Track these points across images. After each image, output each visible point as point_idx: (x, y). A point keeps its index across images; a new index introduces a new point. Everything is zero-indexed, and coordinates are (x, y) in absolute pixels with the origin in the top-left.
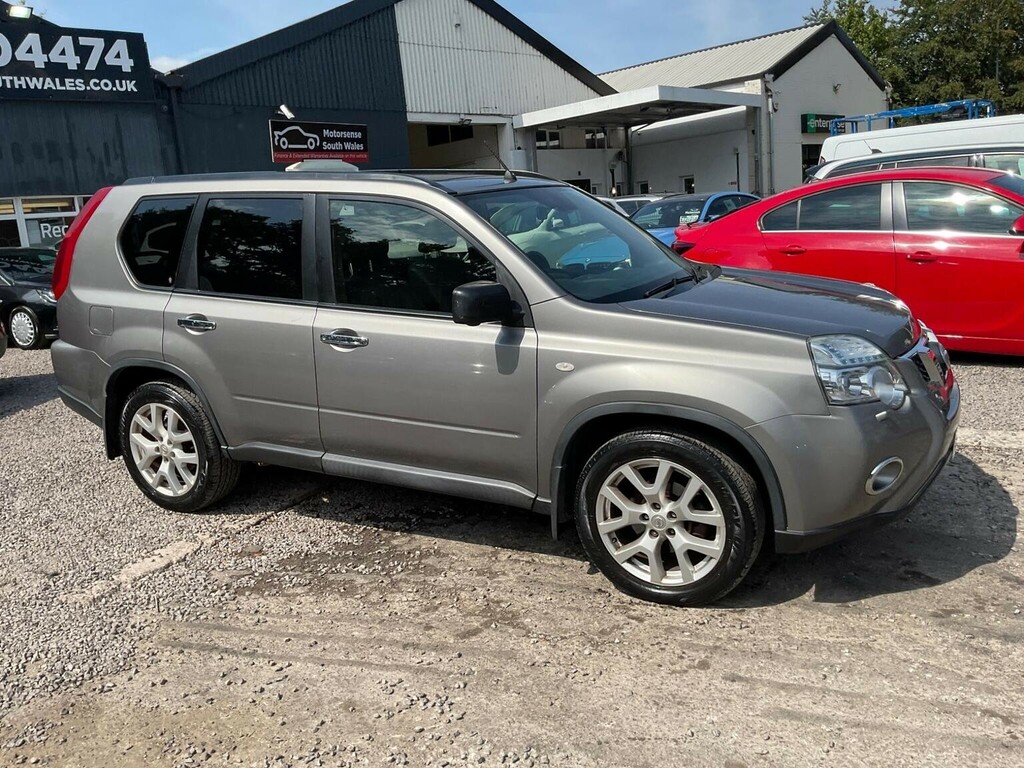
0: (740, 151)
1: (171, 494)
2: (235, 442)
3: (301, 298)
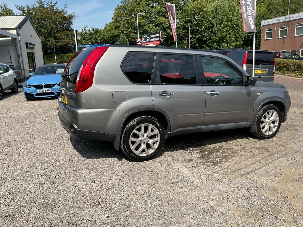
0: (11, 52)
1: (146, 155)
2: (173, 130)
3: (196, 84)
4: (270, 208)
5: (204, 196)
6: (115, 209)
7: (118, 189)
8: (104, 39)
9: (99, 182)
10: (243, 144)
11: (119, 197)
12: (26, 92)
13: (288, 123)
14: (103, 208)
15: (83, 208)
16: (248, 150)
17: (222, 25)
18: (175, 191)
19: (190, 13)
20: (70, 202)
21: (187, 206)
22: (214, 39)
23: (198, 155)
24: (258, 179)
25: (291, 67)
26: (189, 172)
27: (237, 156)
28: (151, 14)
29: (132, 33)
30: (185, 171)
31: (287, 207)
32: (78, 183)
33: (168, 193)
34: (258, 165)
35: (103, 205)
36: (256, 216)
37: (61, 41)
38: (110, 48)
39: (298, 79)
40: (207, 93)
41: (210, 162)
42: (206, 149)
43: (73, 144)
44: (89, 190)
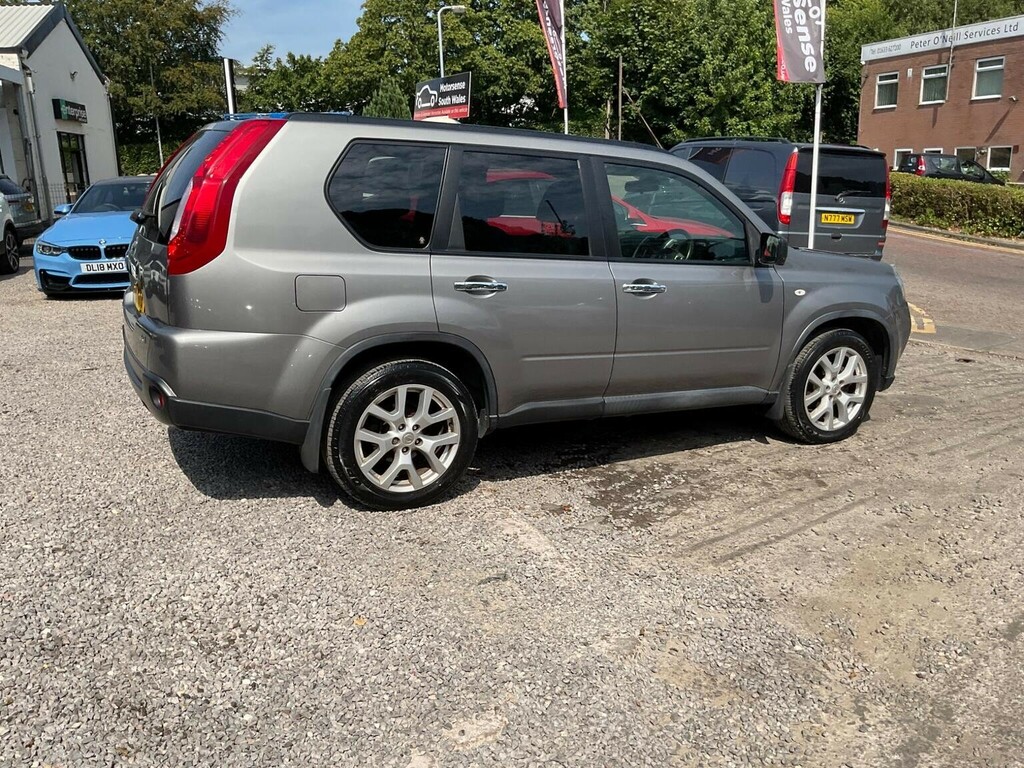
1: (411, 489)
2: (507, 408)
3: (588, 254)
4: (786, 666)
5: (582, 623)
6: (281, 662)
7: (300, 598)
8: (327, 92)
9: (242, 576)
10: (744, 460)
11: (299, 625)
12: (44, 271)
13: (909, 393)
14: (240, 659)
15: (176, 656)
16: (756, 477)
17: (732, 56)
18: (488, 608)
19: (623, 10)
20: (134, 637)
21: (520, 655)
22: (703, 102)
23: (591, 492)
24: (771, 572)
25: (949, 205)
26: (548, 547)
27: (717, 496)
28: (491, 10)
29: (426, 73)
30: (536, 542)
31: (845, 664)
32: (170, 577)
33: (465, 612)
34: (779, 526)
35: (241, 649)
36: (738, 690)
37: (181, 97)
38: (288, 125)
39: (971, 247)
40: (625, 285)
41: (626, 515)
42: (620, 473)
43: (176, 450)
44: (204, 601)
